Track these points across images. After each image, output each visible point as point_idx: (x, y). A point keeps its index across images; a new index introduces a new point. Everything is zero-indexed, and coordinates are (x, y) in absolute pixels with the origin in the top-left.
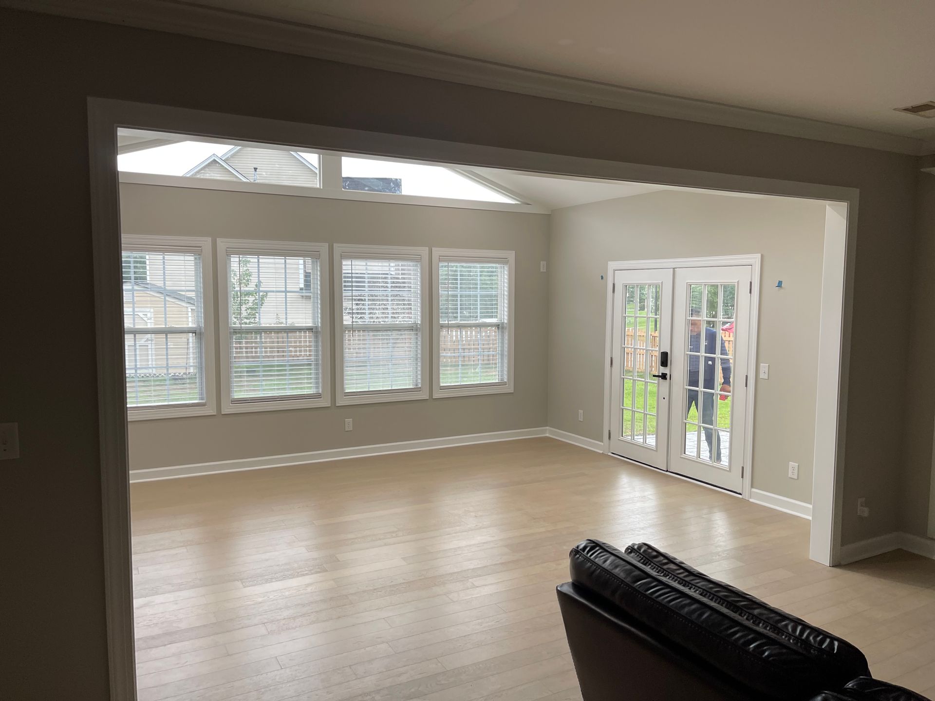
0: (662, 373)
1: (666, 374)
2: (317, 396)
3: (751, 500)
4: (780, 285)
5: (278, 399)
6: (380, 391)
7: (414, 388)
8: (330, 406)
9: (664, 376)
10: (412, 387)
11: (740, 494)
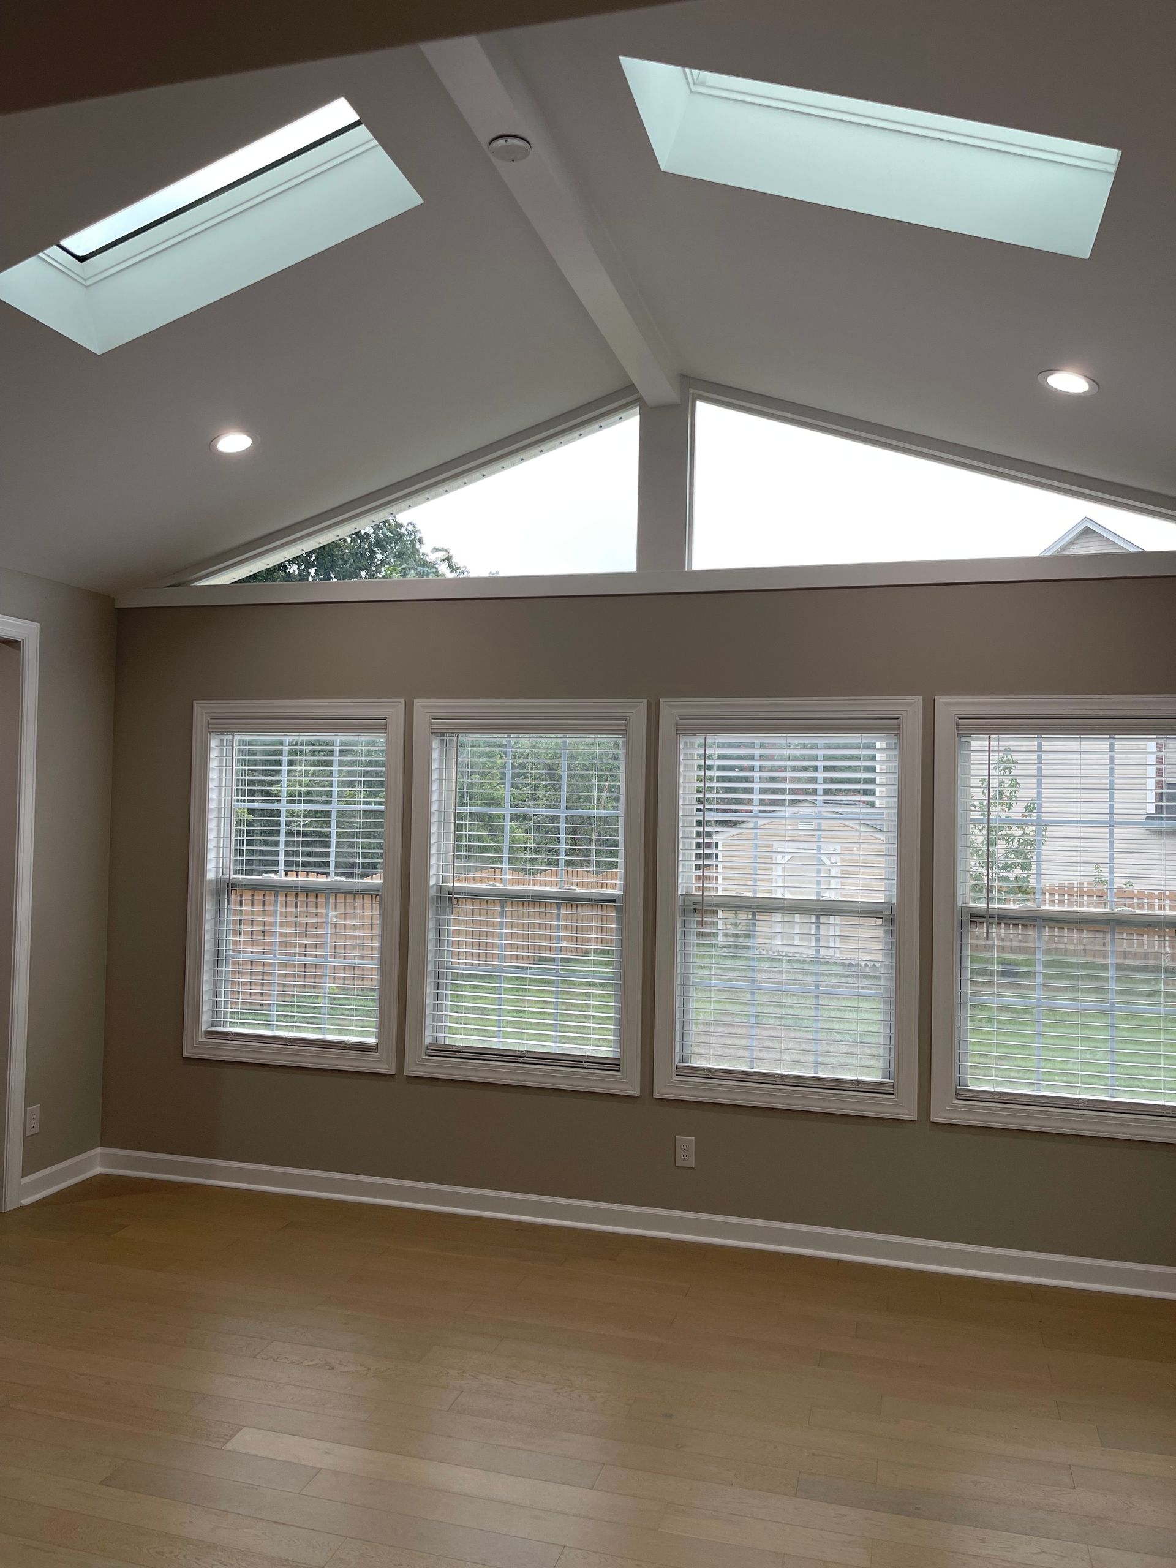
2: (611, 1065)
5: (520, 1060)
6: (773, 1075)
7: (885, 1083)
8: (639, 1095)
10: (879, 1080)
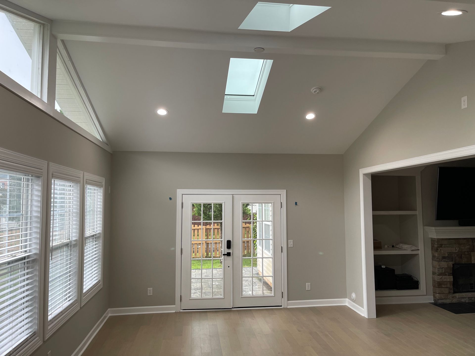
0: (227, 253)
1: (230, 253)
3: (288, 307)
4: (296, 204)
9: (229, 254)
11: (281, 306)
